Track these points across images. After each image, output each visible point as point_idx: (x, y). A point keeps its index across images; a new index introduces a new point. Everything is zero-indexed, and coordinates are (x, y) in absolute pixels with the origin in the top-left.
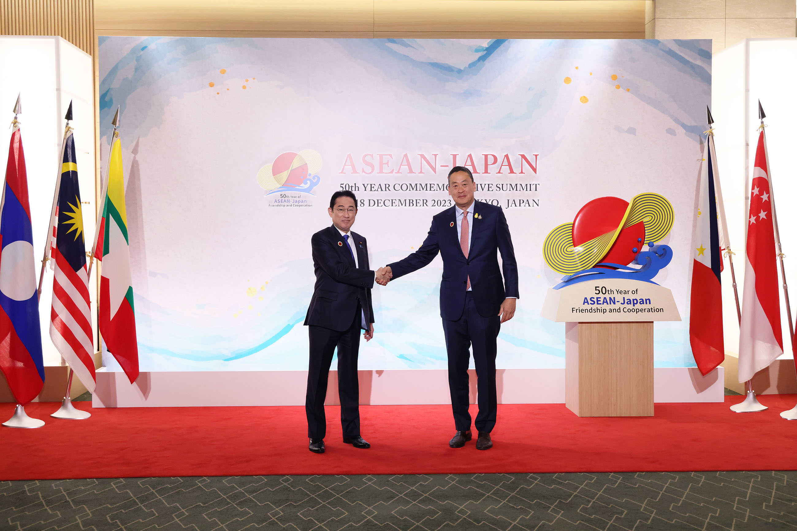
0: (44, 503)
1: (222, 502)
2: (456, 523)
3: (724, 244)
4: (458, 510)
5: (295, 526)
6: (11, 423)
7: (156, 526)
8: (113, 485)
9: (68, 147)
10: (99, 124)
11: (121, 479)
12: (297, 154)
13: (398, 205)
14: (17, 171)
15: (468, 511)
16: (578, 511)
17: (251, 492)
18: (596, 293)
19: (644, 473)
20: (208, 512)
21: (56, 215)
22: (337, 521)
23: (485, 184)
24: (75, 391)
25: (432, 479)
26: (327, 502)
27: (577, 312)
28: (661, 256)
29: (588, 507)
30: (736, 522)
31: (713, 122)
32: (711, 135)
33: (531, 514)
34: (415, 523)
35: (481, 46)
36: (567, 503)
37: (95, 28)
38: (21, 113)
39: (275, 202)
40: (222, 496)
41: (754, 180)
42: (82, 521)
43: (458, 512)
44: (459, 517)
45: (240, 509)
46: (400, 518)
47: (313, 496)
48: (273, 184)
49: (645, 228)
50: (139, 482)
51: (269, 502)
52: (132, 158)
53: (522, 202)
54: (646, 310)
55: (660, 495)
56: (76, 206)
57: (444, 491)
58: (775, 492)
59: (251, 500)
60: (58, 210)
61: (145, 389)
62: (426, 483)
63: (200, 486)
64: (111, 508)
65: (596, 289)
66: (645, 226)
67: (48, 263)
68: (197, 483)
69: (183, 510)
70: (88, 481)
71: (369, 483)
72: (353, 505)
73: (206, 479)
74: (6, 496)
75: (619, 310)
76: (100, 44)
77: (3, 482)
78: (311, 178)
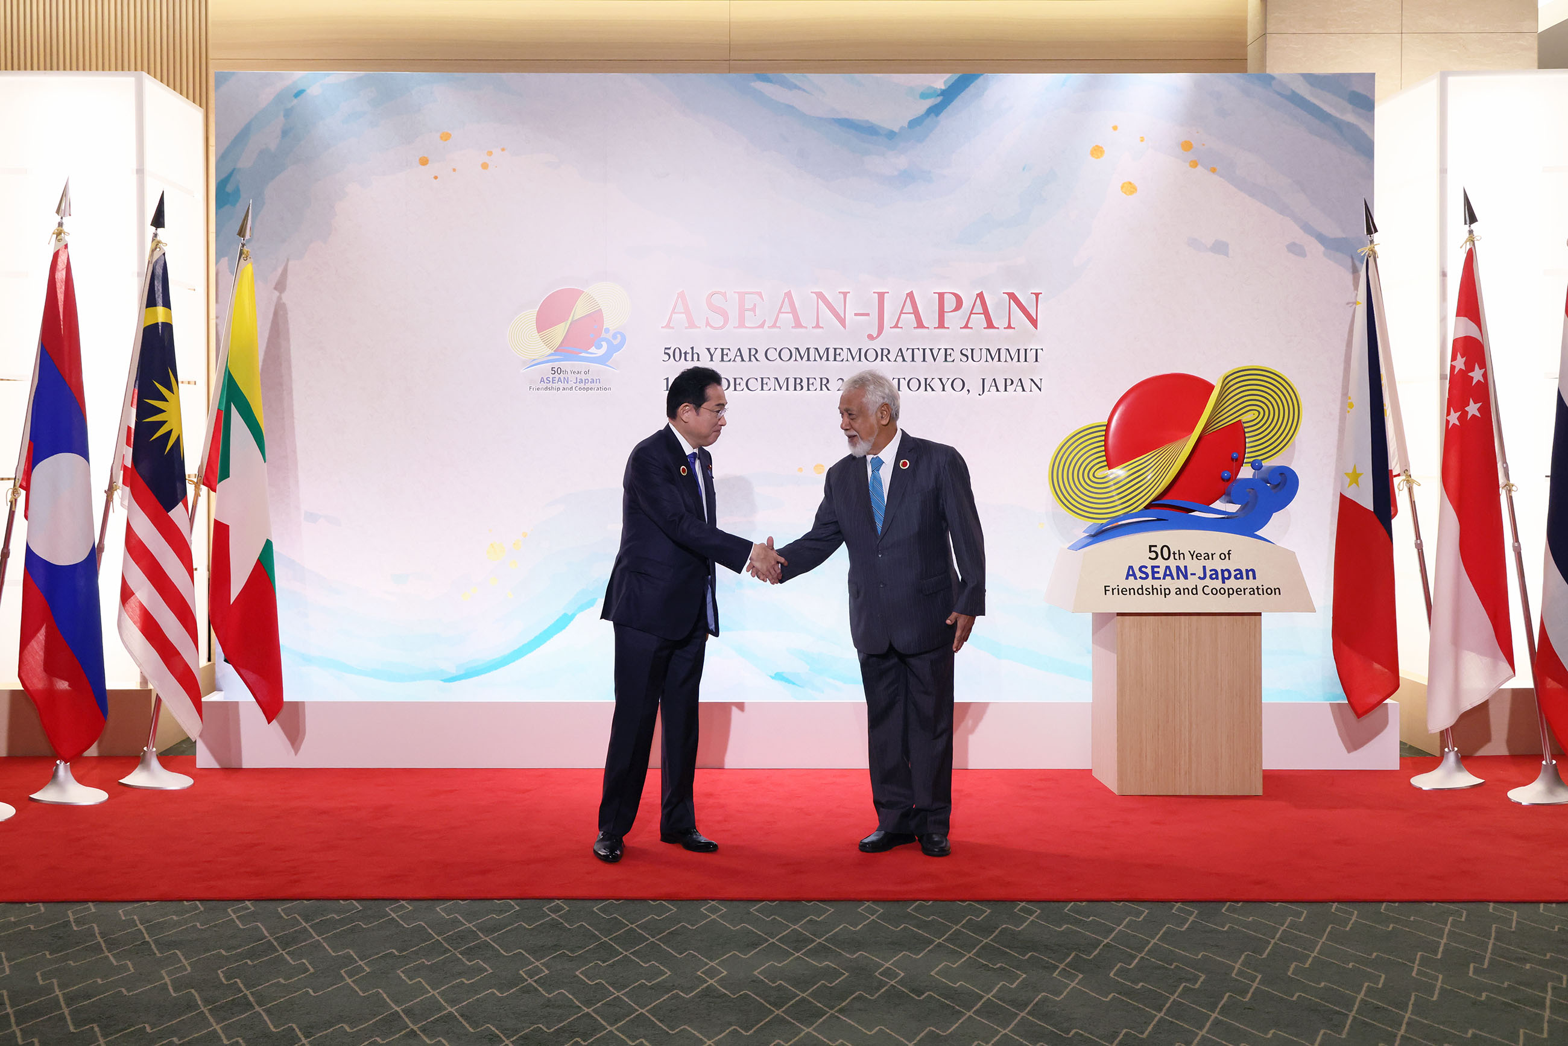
0: (103, 945)
1: (436, 948)
2: (877, 995)
3: (1398, 465)
4: (879, 971)
5: (571, 997)
6: (46, 795)
7: (311, 991)
8: (232, 914)
9: (156, 277)
10: (214, 234)
11: (247, 902)
12: (584, 292)
13: (773, 389)
14: (62, 323)
15: (901, 972)
16: (1111, 975)
17: (488, 931)
18: (1150, 558)
19: (1240, 905)
20: (407, 967)
21: (132, 406)
22: (651, 988)
23: (939, 349)
24: (164, 738)
25: (833, 910)
26: (632, 951)
27: (1113, 594)
28: (1276, 486)
29: (1131, 967)
30: (1415, 1001)
31: (1376, 231)
32: (1372, 257)
33: (1020, 980)
34: (798, 992)
35: (932, 87)
36: (1089, 960)
37: (210, 56)
38: (70, 215)
39: (541, 381)
40: (434, 938)
41: (1455, 341)
42: (171, 981)
43: (881, 974)
44: (881, 984)
45: (468, 963)
46: (771, 984)
47: (606, 939)
48: (538, 347)
49: (1245, 433)
50: (279, 909)
51: (522, 949)
52: (275, 299)
53: (1009, 382)
54: (1247, 591)
55: (1270, 947)
56: (170, 389)
57: (855, 932)
58: (1494, 944)
59: (487, 945)
60: (135, 397)
61: (294, 735)
62: (821, 918)
63: (393, 919)
64: (226, 956)
65: (1150, 549)
66: (1246, 430)
67: (117, 495)
68: (388, 913)
69: (360, 963)
70: (185, 905)
71: (713, 917)
72: (681, 958)
73: (406, 905)
74: (33, 931)
75: (1194, 591)
76: (217, 86)
77: (28, 905)
78: (609, 336)
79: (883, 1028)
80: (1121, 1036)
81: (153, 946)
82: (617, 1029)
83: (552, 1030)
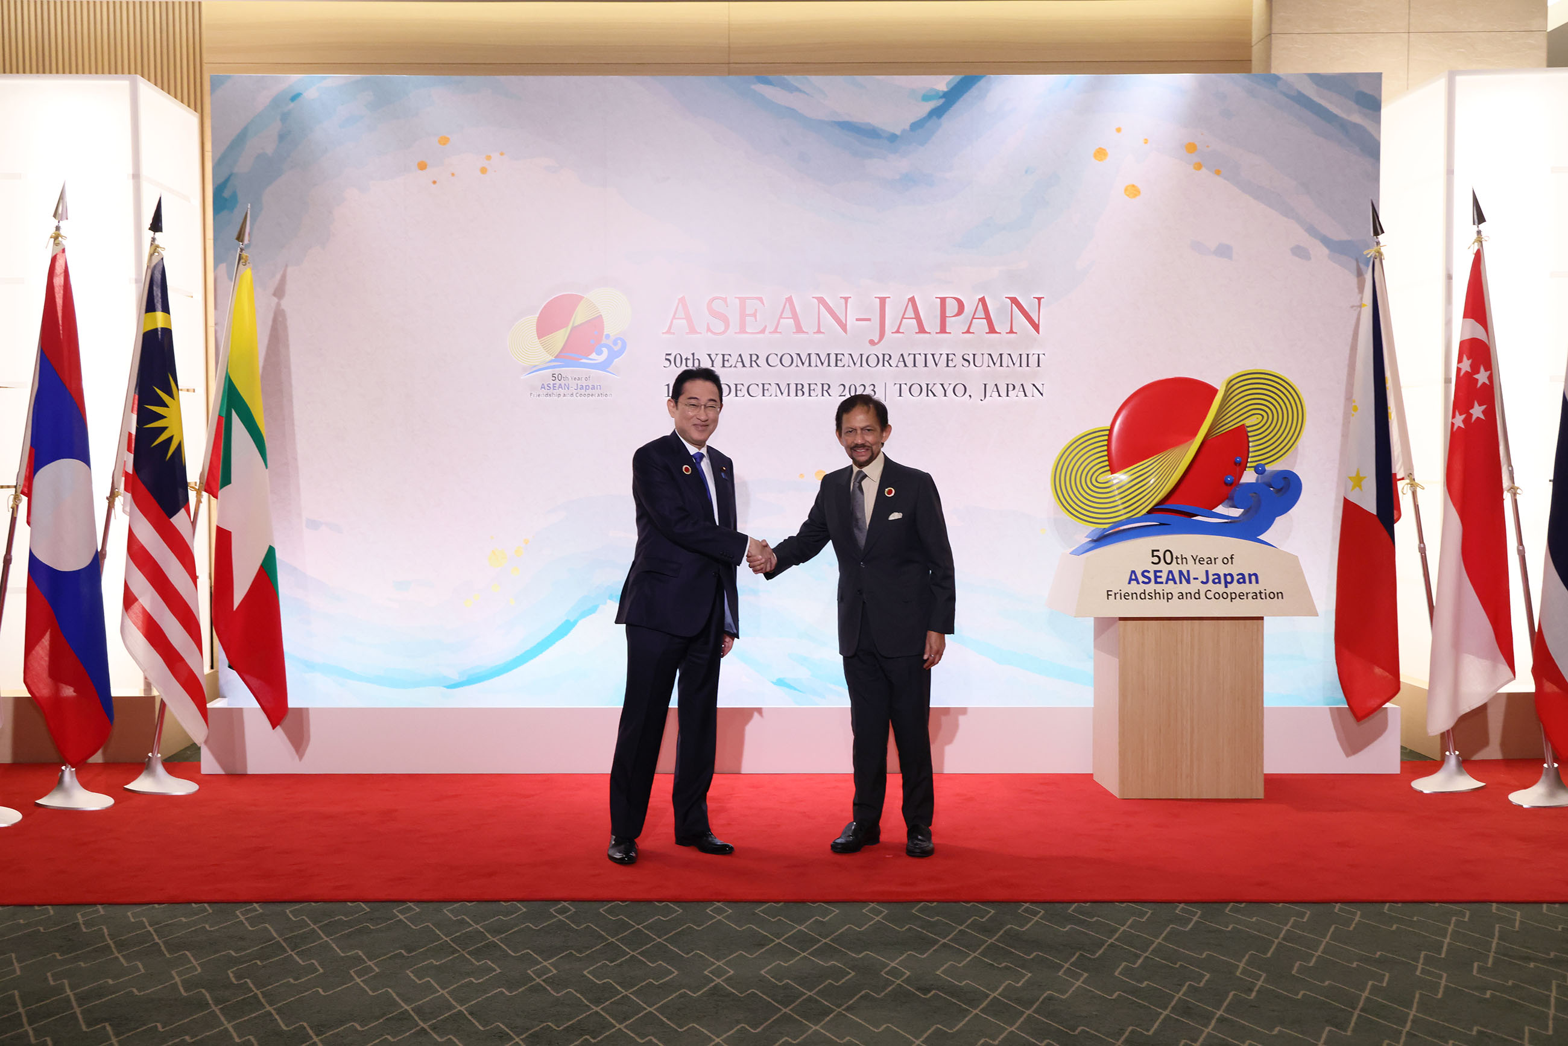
0: (113, 946)
1: (443, 949)
2: (883, 994)
3: (1402, 469)
4: (886, 970)
5: (579, 995)
6: (52, 801)
7: (320, 990)
8: (240, 916)
9: (155, 283)
10: (212, 241)
11: (255, 905)
12: (584, 297)
13: (774, 395)
14: (61, 328)
15: (906, 971)
16: (1116, 974)
17: (495, 932)
18: (1153, 563)
19: (1243, 905)
20: (415, 967)
21: (132, 412)
22: (659, 987)
23: (941, 354)
24: (169, 742)
25: (838, 911)
26: (639, 951)
27: (1116, 598)
28: (1279, 491)
29: (1136, 966)
30: (1420, 999)
31: (1383, 232)
32: (1378, 258)
33: (1025, 979)
34: (805, 991)
35: (935, 89)
36: (1094, 959)
37: (205, 60)
38: (67, 219)
39: (542, 387)
40: (442, 939)
41: (1462, 343)
42: (182, 981)
43: (887, 973)
44: (888, 983)
45: (476, 963)
46: (777, 983)
47: (613, 940)
48: (538, 353)
49: (1247, 437)
50: (287, 911)
51: (530, 950)
52: (273, 305)
53: (1011, 387)
54: (1250, 596)
55: (1274, 947)
56: (170, 394)
57: (860, 933)
58: (1498, 943)
59: (495, 945)
60: (136, 402)
61: (299, 740)
62: (826, 919)
63: (400, 920)
64: (236, 957)
65: (1152, 554)
66: (1249, 434)
67: (119, 501)
68: (396, 914)
69: (370, 963)
70: (194, 908)
71: (719, 918)
72: (688, 958)
73: (413, 907)
74: (43, 933)
75: (1197, 596)
76: (213, 89)
77: (37, 908)
78: (610, 342)
79: (890, 1025)
80: (1127, 1033)
81: (163, 948)
82: (626, 1027)
83: (561, 1028)
